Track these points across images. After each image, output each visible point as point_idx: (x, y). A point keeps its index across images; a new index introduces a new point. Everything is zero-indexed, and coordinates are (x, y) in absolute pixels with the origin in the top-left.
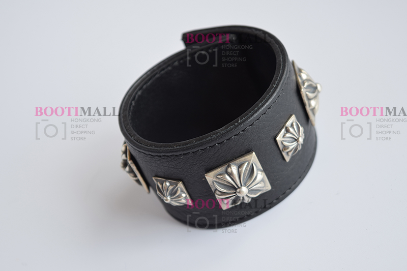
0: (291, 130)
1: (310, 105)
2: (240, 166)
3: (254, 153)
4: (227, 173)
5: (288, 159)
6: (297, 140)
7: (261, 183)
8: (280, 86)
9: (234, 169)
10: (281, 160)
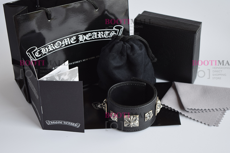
0: (150, 114)
1: (157, 110)
2: (133, 117)
4: (130, 117)
5: (146, 121)
6: (150, 117)
7: (137, 124)
8: (152, 102)
10: (144, 120)
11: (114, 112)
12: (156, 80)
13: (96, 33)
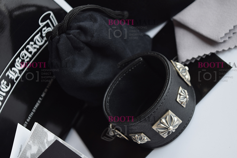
0: (182, 94)
1: (186, 78)
2: (166, 118)
3: (170, 110)
4: (161, 123)
5: (185, 106)
6: (186, 97)
7: (177, 121)
9: (163, 120)
10: (182, 108)
11: (136, 133)
12: (149, 36)
13: (25, 51)
